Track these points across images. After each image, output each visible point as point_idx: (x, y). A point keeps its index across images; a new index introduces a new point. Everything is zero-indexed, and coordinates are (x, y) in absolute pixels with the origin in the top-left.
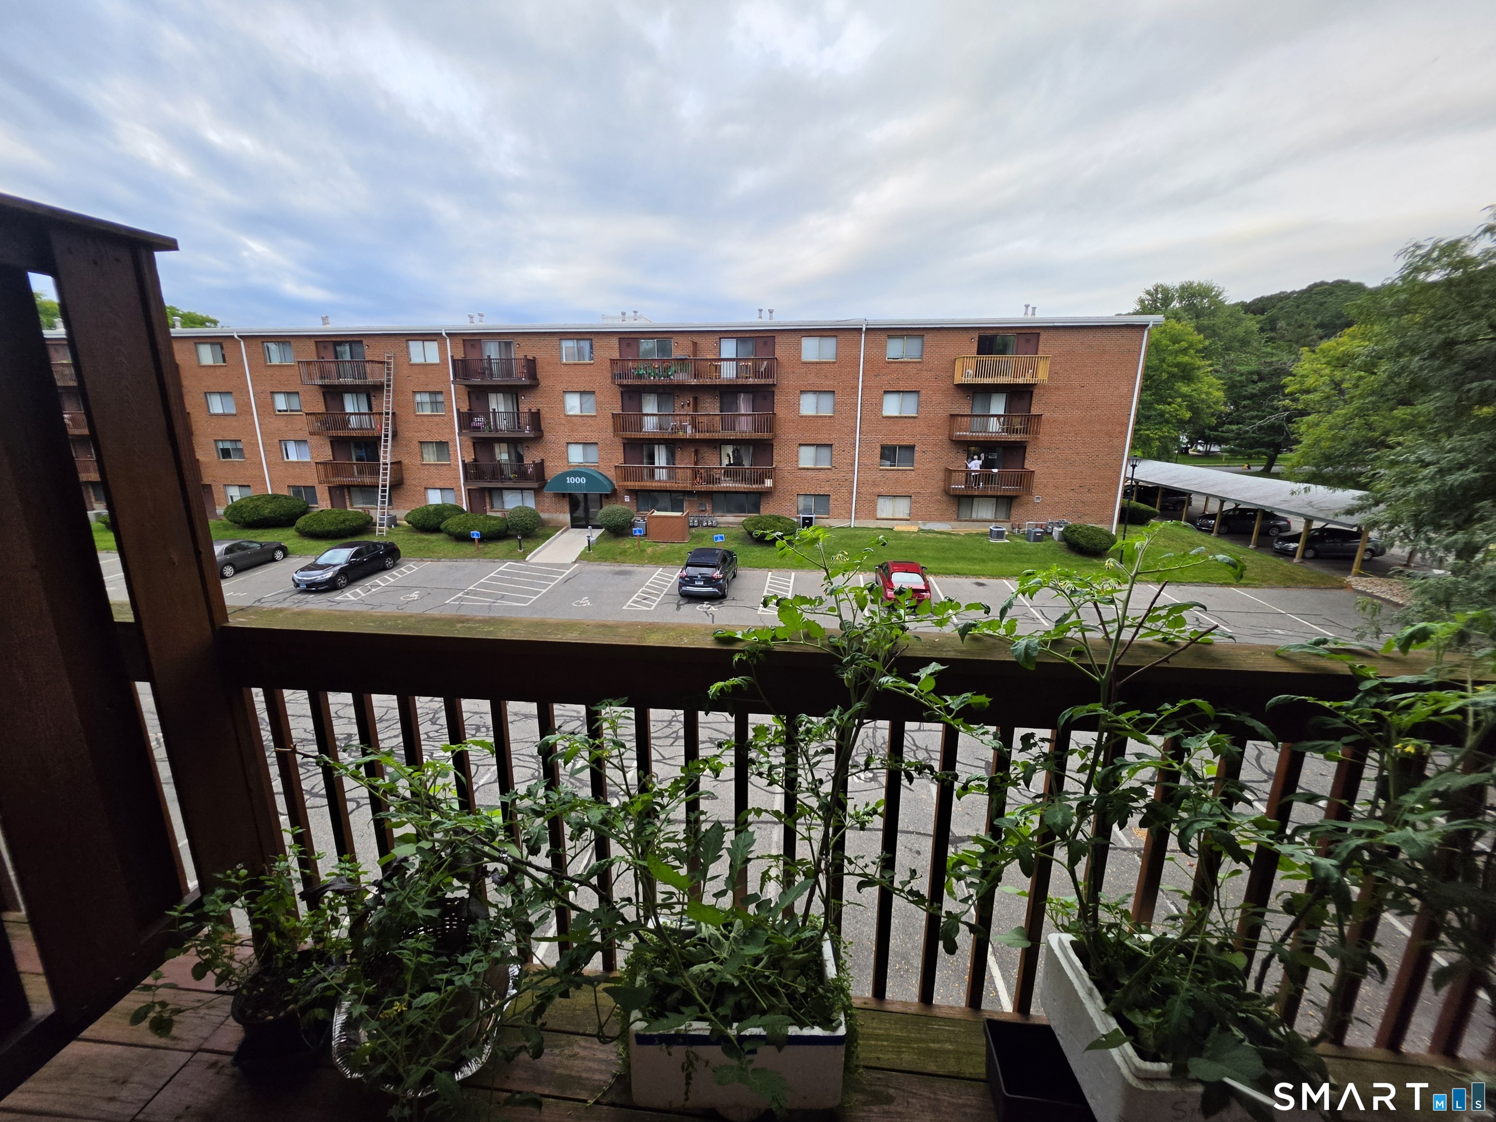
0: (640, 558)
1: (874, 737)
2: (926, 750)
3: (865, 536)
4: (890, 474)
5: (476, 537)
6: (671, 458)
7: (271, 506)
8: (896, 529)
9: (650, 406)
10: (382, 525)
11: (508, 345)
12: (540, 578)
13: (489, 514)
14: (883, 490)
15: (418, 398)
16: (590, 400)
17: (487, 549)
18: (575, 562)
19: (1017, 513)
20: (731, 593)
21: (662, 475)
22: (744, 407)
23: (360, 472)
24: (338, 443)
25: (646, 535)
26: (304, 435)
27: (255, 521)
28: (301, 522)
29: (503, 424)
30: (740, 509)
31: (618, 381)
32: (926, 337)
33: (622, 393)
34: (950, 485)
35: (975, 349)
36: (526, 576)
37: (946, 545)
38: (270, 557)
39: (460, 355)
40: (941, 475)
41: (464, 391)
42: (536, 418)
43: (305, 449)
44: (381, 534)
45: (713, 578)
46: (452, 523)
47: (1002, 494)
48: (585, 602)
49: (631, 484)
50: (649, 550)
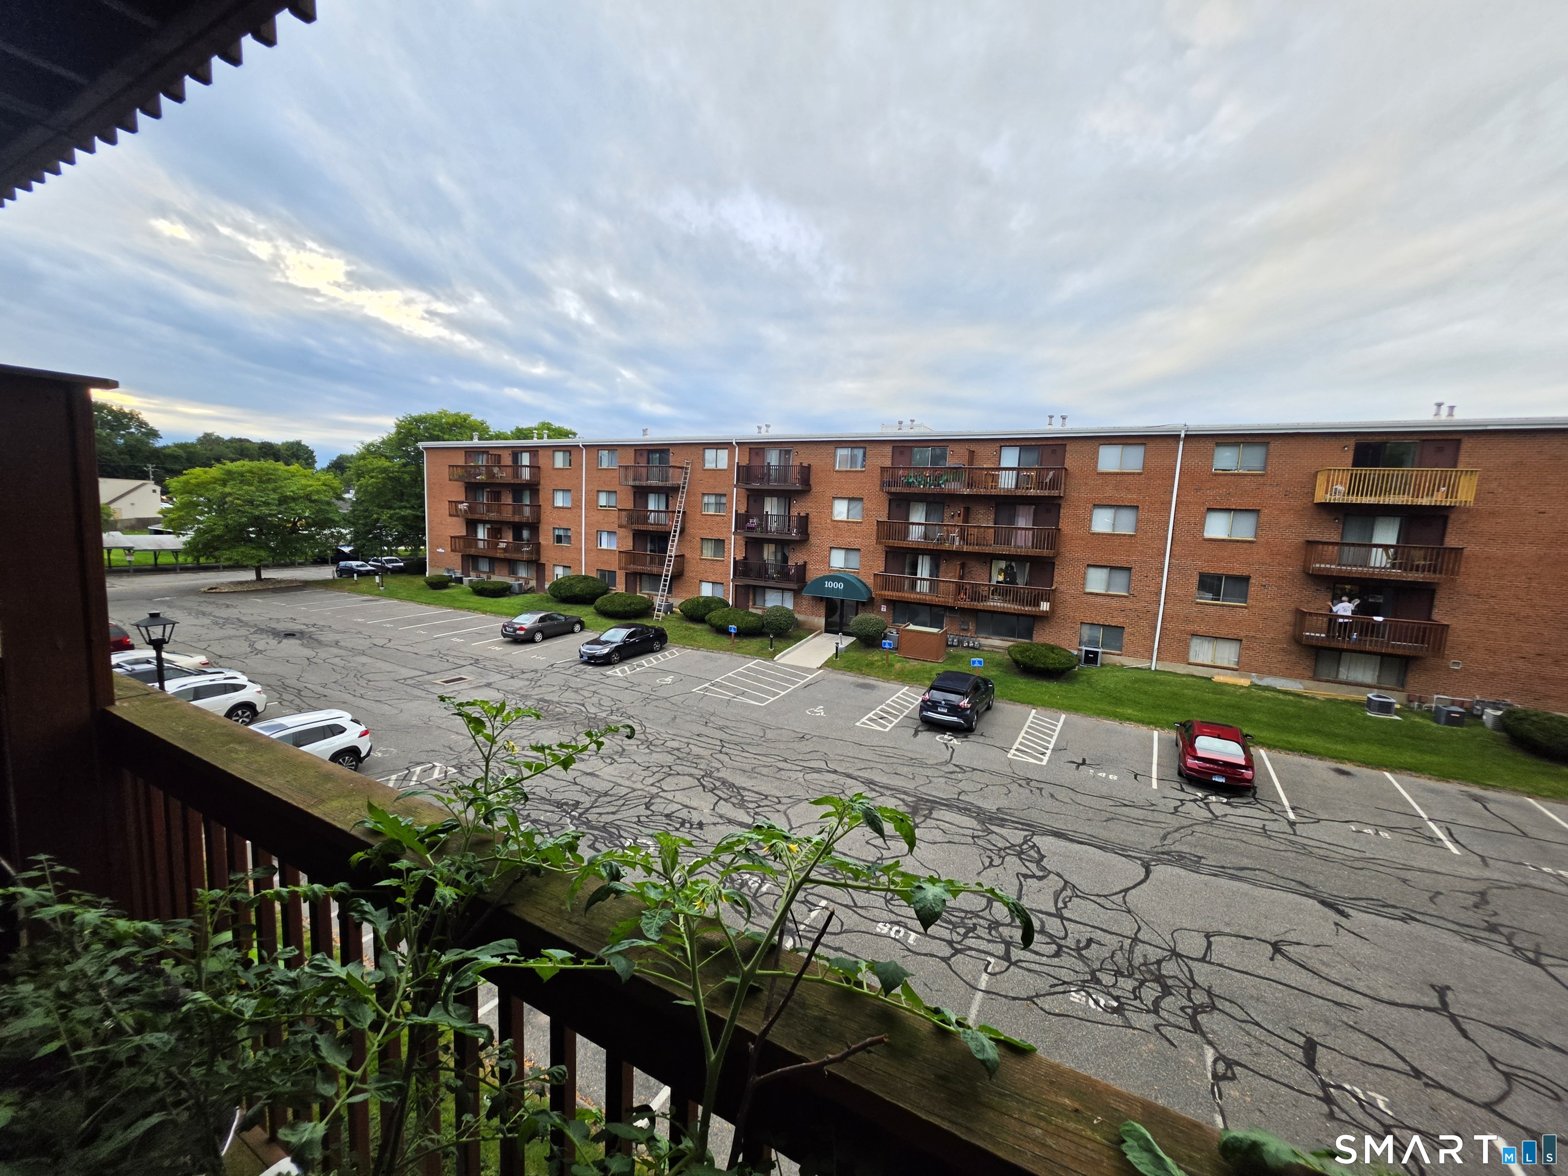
0: (887, 673)
1: (1131, 951)
2: (1209, 992)
3: (1169, 683)
4: (1212, 609)
5: (733, 631)
6: (935, 570)
7: (581, 585)
8: (1217, 679)
9: (918, 516)
10: (659, 611)
11: (788, 452)
12: (782, 679)
13: (751, 610)
14: (1202, 629)
15: (706, 499)
16: (857, 507)
17: (741, 644)
18: (820, 668)
19: (1416, 681)
20: (980, 727)
21: (923, 587)
22: (1023, 521)
23: (652, 562)
24: (638, 536)
25: (897, 649)
26: (615, 527)
27: (568, 597)
28: (599, 601)
29: (773, 526)
30: (1010, 633)
31: (886, 489)
32: (1272, 446)
33: (890, 501)
34: (1303, 630)
35: (1350, 460)
36: (770, 676)
37: (1291, 710)
38: (570, 629)
39: (745, 462)
40: (1289, 618)
41: (743, 493)
42: (804, 522)
43: (614, 539)
44: (657, 620)
45: (959, 707)
46: (715, 616)
47: (1390, 651)
48: (820, 711)
49: (888, 594)
50: (898, 666)
